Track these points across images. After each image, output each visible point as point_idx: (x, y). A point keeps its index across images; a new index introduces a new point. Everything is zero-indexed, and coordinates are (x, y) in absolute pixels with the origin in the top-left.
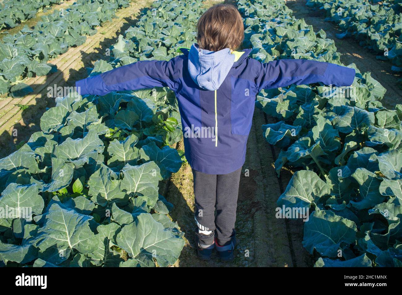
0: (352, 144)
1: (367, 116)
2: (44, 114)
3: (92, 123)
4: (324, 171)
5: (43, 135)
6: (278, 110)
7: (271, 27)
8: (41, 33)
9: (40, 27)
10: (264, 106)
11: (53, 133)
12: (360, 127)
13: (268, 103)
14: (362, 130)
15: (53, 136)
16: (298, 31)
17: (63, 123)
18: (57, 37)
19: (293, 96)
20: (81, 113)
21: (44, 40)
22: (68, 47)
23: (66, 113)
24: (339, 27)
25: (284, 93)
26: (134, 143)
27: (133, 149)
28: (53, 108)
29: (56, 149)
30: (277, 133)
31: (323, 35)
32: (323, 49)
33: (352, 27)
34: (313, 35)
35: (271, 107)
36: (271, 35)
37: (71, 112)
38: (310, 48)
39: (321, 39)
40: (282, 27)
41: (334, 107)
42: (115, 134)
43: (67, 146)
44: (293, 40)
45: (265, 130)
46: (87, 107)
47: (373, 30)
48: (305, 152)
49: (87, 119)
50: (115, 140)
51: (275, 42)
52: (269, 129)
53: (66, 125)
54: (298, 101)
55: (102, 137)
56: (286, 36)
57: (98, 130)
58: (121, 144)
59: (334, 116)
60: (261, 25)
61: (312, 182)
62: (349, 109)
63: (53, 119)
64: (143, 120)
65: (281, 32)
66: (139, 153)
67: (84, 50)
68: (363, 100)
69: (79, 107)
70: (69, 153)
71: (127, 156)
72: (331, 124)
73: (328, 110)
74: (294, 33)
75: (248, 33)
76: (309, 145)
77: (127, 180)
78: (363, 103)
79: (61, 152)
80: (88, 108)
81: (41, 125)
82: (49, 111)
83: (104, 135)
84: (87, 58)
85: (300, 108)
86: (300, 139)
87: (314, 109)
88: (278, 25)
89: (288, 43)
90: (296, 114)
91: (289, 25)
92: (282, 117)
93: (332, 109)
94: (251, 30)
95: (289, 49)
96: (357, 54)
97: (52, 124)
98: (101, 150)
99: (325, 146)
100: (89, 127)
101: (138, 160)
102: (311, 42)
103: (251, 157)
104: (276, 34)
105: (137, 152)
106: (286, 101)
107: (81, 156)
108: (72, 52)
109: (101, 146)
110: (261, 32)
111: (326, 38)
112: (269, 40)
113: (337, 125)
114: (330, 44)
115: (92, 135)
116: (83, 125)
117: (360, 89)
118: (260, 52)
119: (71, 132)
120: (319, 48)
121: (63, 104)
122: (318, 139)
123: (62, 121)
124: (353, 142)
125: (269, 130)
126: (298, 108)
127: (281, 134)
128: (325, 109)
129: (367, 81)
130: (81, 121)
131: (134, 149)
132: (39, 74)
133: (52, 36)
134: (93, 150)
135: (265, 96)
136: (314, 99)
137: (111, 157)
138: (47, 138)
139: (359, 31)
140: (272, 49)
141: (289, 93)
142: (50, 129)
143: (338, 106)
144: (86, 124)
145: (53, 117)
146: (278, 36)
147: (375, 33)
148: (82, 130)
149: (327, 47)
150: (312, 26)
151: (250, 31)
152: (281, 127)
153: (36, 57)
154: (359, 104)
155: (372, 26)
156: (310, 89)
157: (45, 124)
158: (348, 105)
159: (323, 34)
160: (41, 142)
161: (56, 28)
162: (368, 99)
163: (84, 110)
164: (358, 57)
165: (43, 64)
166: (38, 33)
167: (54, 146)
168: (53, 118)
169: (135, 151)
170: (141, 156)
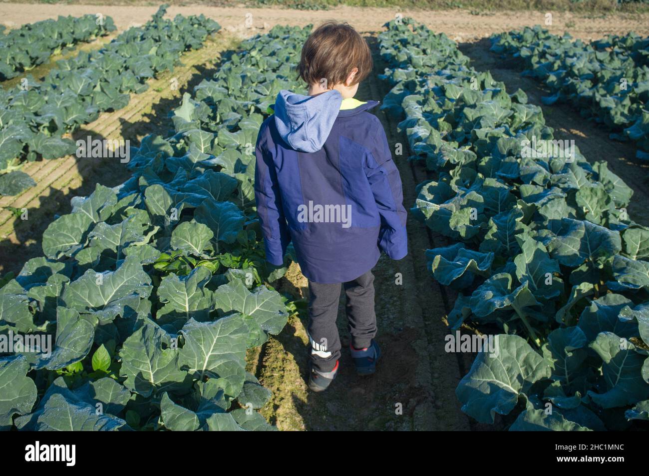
0: (585, 287)
1: (609, 237)
2: (50, 226)
3: (132, 244)
4: (536, 333)
5: (46, 264)
6: (452, 223)
7: (436, 84)
8: (54, 87)
9: (54, 77)
10: (428, 216)
11: (65, 259)
12: (596, 256)
13: (435, 212)
14: (599, 262)
15: (62, 266)
16: (481, 91)
17: (83, 241)
18: (81, 95)
19: (478, 201)
20: (115, 226)
21: (58, 99)
22: (99, 112)
23: (88, 226)
24: (547, 86)
25: (463, 195)
26: (204, 281)
27: (202, 291)
28: (66, 216)
29: (66, 290)
30: (453, 264)
31: (523, 99)
32: (525, 122)
33: (568, 86)
34: (507, 98)
35: (441, 218)
36: (437, 98)
37: (97, 223)
38: (502, 120)
39: (519, 105)
40: (455, 84)
41: (550, 220)
42: (171, 263)
43: (87, 284)
44: (474, 106)
45: (432, 260)
46: (126, 214)
47: (602, 92)
48: (504, 299)
49: (125, 236)
50: (171, 274)
51: (444, 108)
52: (438, 258)
53: (88, 246)
54: (486, 210)
55: (148, 268)
56: (461, 99)
57: (143, 255)
58: (181, 283)
59: (550, 236)
60: (419, 81)
61: (518, 355)
62: (576, 224)
63: (65, 236)
64: (220, 239)
65: (454, 92)
66: (212, 300)
67: (126, 117)
68: (598, 209)
69: (112, 214)
70: (90, 298)
71: (192, 303)
72: (545, 250)
73: (539, 225)
74: (475, 95)
75: (398, 93)
76: (509, 287)
77: (190, 348)
78: (597, 214)
79: (75, 295)
80: (127, 217)
81: (44, 245)
82: (59, 222)
83: (151, 265)
84: (130, 130)
85: (491, 222)
86: (494, 276)
87: (514, 223)
88: (448, 81)
89: (467, 111)
90: (485, 231)
91: (466, 81)
92: (460, 236)
93: (546, 223)
94: (402, 88)
95: (467, 121)
96: (577, 130)
97: (63, 243)
98: (146, 293)
99: (537, 289)
100: (128, 251)
101: (212, 311)
102: (504, 110)
103: (407, 305)
104: (444, 95)
105: (209, 297)
106: (466, 209)
107: (109, 303)
108: (105, 120)
109: (146, 284)
110: (419, 93)
111: (528, 103)
112: (433, 105)
113: (556, 253)
114: (535, 114)
115: (130, 265)
116: (117, 247)
117: (592, 190)
118: (419, 125)
119: (95, 258)
120: (518, 120)
121: (84, 209)
122: (525, 278)
123: (81, 238)
124: (587, 283)
125: (439, 260)
126: (487, 221)
127: (459, 266)
128: (533, 225)
129: (602, 176)
130: (113, 240)
131: (205, 292)
132: (48, 156)
133: (73, 94)
134: (132, 293)
135: (428, 199)
136: (515, 206)
137: (163, 305)
138: (52, 268)
139: (581, 93)
140: (438, 120)
141: (470, 195)
142: (59, 252)
143: (556, 218)
144: (123, 244)
145: (65, 231)
146: (449, 99)
147: (606, 97)
148: (114, 255)
149: (531, 118)
150: (502, 83)
151: (401, 90)
152: (459, 254)
153: (44, 127)
154: (592, 216)
155: (600, 85)
156: (505, 189)
157: (51, 243)
158: (573, 217)
159: (523, 97)
160: (41, 276)
161: (80, 80)
162: (606, 207)
163: (120, 220)
164: (580, 136)
165: (54, 139)
166: (49, 89)
167: (63, 284)
168: (65, 233)
169: (206, 296)
170: (216, 303)
